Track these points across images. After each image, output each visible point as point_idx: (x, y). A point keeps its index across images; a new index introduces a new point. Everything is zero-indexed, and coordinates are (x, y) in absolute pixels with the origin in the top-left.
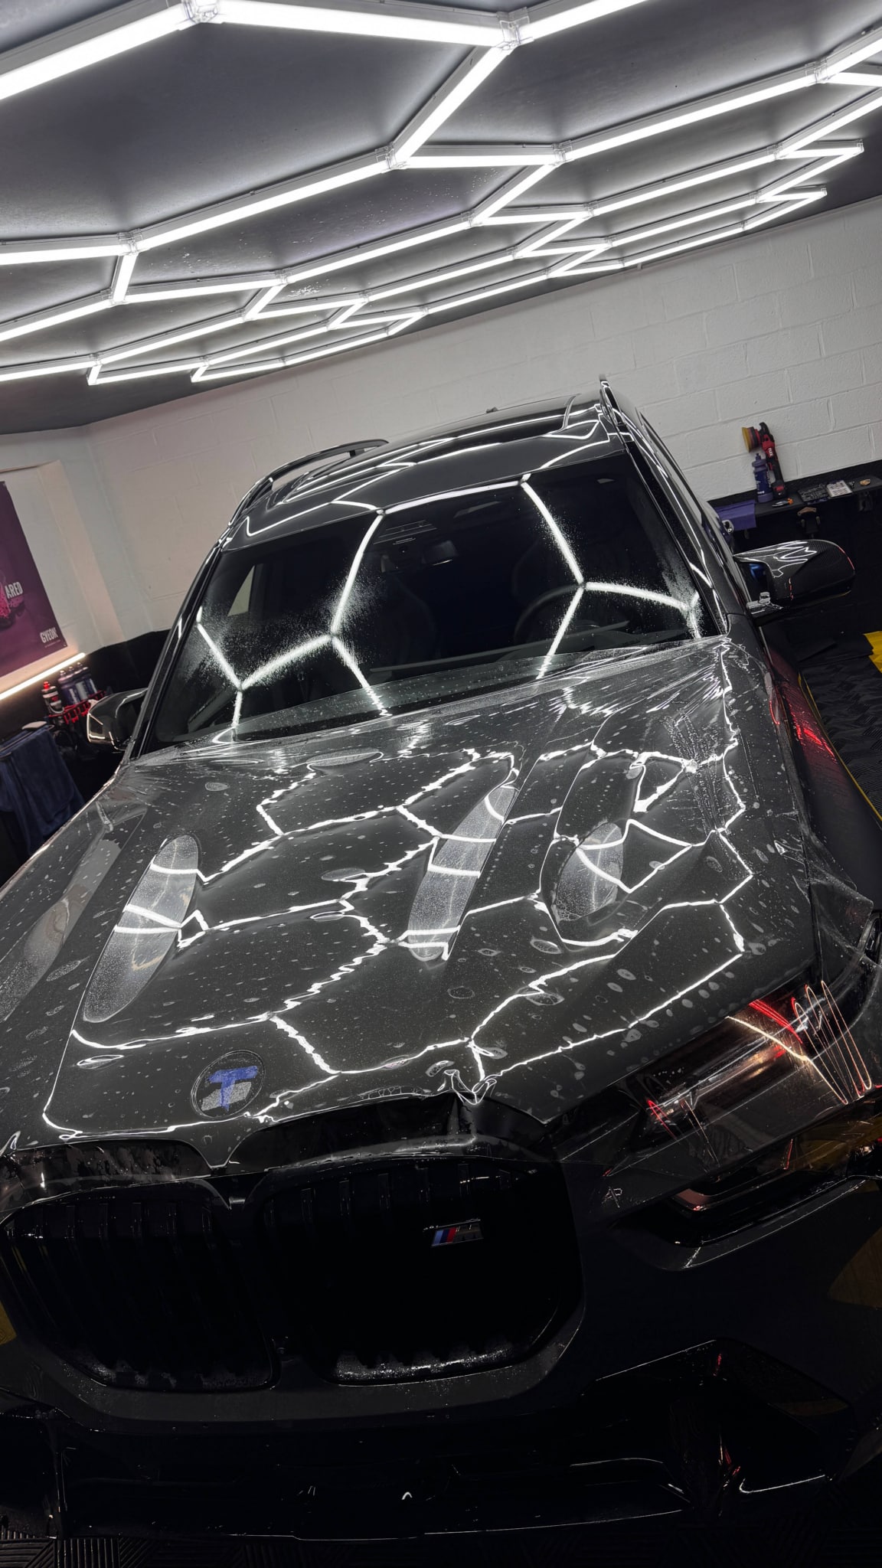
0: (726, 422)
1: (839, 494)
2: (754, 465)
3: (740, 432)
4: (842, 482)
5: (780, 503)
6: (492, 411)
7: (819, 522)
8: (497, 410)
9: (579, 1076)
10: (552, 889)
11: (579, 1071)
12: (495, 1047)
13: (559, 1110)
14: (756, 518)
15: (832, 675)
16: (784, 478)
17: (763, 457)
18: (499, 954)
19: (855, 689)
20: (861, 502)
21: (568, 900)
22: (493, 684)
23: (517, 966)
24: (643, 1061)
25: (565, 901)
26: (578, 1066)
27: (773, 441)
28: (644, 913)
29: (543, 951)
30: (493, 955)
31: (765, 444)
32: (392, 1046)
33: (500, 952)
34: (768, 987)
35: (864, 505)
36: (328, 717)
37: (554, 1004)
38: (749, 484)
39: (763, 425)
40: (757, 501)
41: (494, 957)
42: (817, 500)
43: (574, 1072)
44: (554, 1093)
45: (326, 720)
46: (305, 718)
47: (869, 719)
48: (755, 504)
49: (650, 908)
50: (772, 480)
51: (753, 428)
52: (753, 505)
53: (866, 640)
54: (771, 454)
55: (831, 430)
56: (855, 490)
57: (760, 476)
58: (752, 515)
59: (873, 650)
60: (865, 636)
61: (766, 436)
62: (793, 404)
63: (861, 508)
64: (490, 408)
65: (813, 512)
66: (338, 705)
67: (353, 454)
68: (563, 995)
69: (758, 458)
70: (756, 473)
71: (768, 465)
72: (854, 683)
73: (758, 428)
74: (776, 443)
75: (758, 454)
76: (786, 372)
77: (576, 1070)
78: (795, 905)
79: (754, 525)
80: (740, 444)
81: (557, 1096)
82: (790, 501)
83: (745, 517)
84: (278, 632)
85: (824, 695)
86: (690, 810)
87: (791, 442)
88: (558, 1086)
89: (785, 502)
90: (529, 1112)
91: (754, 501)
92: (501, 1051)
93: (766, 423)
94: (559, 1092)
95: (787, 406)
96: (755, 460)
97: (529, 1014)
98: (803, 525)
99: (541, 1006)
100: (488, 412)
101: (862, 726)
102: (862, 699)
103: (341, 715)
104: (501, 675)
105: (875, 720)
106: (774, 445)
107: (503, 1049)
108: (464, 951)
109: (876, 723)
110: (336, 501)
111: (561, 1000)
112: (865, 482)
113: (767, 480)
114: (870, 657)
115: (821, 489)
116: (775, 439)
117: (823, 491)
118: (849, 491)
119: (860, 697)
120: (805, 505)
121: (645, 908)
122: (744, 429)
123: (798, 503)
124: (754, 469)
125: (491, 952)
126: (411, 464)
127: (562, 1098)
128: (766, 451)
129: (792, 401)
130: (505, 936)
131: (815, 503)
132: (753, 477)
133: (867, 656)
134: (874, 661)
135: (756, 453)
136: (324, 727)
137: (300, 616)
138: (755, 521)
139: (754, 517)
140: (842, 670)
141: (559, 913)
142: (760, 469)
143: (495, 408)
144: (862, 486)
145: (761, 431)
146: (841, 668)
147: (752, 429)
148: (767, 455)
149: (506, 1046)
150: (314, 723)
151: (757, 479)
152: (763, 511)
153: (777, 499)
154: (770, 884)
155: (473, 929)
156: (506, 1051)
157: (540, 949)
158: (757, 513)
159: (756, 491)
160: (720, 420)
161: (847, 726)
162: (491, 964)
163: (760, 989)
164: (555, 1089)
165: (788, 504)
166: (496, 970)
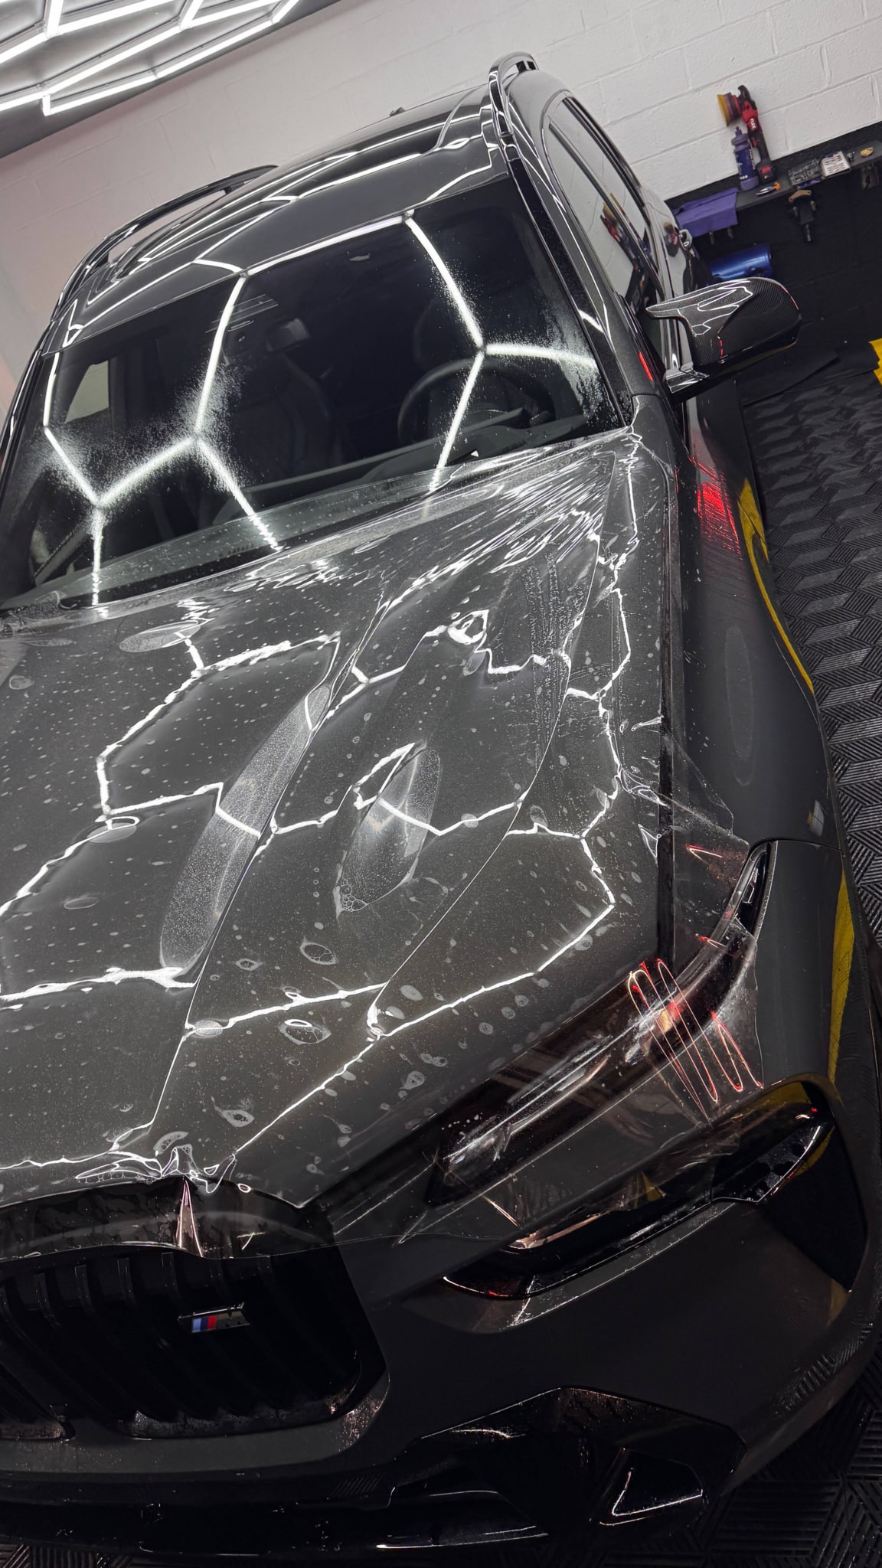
0: (697, 90)
1: (835, 171)
2: (735, 143)
3: (716, 100)
4: (840, 154)
5: (765, 190)
6: (399, 111)
7: (814, 208)
8: (404, 111)
9: (343, 1142)
10: (339, 862)
11: (344, 1135)
12: (239, 1108)
13: (317, 1189)
14: (737, 213)
15: (832, 399)
16: (771, 156)
17: (744, 131)
18: (261, 967)
19: (855, 416)
20: (864, 177)
21: (356, 878)
22: (347, 518)
23: (280, 985)
24: (426, 1113)
25: (352, 881)
26: (343, 1128)
27: (755, 108)
28: (443, 897)
29: (313, 961)
30: (253, 968)
31: (746, 114)
32: (118, 1108)
33: (261, 964)
34: (591, 995)
35: (868, 181)
36: (159, 574)
37: (318, 1042)
38: (731, 168)
39: (742, 88)
40: (739, 187)
41: (253, 971)
42: (808, 182)
43: (337, 1138)
44: (312, 1168)
45: (158, 578)
46: (133, 576)
47: (867, 455)
48: (738, 193)
49: (452, 889)
50: (757, 159)
51: (730, 93)
52: (735, 194)
53: (871, 349)
54: (754, 127)
55: (826, 86)
56: (855, 164)
57: (741, 157)
58: (732, 209)
59: (879, 363)
60: (871, 345)
61: (746, 103)
62: (778, 57)
63: (864, 184)
64: (395, 109)
65: (807, 196)
66: (169, 556)
67: (228, 190)
68: (330, 1027)
69: (739, 132)
70: (736, 153)
71: (752, 141)
72: (857, 408)
73: (737, 93)
74: (759, 111)
75: (737, 128)
76: (768, 14)
77: (340, 1134)
78: (637, 871)
79: (734, 221)
80: (716, 116)
81: (315, 1171)
82: (777, 186)
83: (723, 212)
84: (100, 461)
85: (820, 426)
86: (523, 728)
87: (777, 108)
88: (317, 1158)
89: (771, 188)
90: (279, 1196)
91: (735, 190)
92: (245, 1114)
93: (746, 86)
94: (317, 1165)
95: (771, 60)
96: (734, 136)
97: (286, 1059)
98: (796, 214)
99: (303, 1045)
100: (392, 115)
101: (860, 464)
102: (861, 430)
103: (173, 570)
104: (355, 505)
105: (873, 456)
106: (757, 113)
107: (249, 1111)
108: (219, 962)
109: (876, 459)
110: (198, 261)
111: (327, 1034)
112: (866, 152)
113: (751, 160)
114: (875, 371)
115: (813, 167)
116: (757, 106)
117: (817, 169)
118: (846, 166)
119: (860, 426)
120: (795, 189)
121: (445, 889)
122: (719, 96)
123: (787, 188)
124: (733, 147)
125: (251, 964)
126: (293, 199)
127: (320, 1172)
128: (747, 122)
129: (777, 52)
130: (272, 939)
131: (805, 185)
132: (733, 158)
133: (872, 371)
134: (879, 377)
135: (735, 126)
136: (155, 586)
137: (124, 438)
138: (735, 216)
139: (735, 212)
140: (844, 391)
141: (341, 900)
142: (741, 147)
143: (400, 108)
144: (863, 157)
145: (740, 97)
146: (844, 388)
147: (729, 96)
148: (749, 127)
149: (253, 1106)
150: (144, 581)
151: (738, 160)
152: (743, 202)
153: (762, 183)
154: (607, 842)
155: (235, 928)
156: (254, 1115)
157: (310, 958)
158: (738, 206)
159: (737, 176)
160: (691, 88)
161: (842, 465)
162: (249, 983)
163: (581, 999)
164: (313, 1162)
165: (775, 190)
166: (253, 992)
